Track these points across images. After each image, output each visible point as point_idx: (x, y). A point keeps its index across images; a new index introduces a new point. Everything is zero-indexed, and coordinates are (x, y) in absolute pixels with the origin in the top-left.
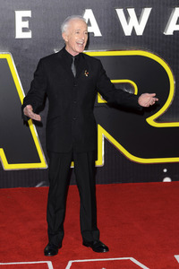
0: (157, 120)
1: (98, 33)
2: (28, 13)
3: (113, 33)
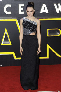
2: (23, 5)
3: (53, 12)
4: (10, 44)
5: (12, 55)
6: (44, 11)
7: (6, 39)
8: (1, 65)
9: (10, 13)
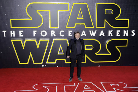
0: (97, 54)
1: (85, 36)
2: (71, 31)
3: (88, 36)
4: (63, 54)
5: (64, 60)
6: (84, 35)
7: (61, 51)
8: (58, 67)
9: (63, 36)
